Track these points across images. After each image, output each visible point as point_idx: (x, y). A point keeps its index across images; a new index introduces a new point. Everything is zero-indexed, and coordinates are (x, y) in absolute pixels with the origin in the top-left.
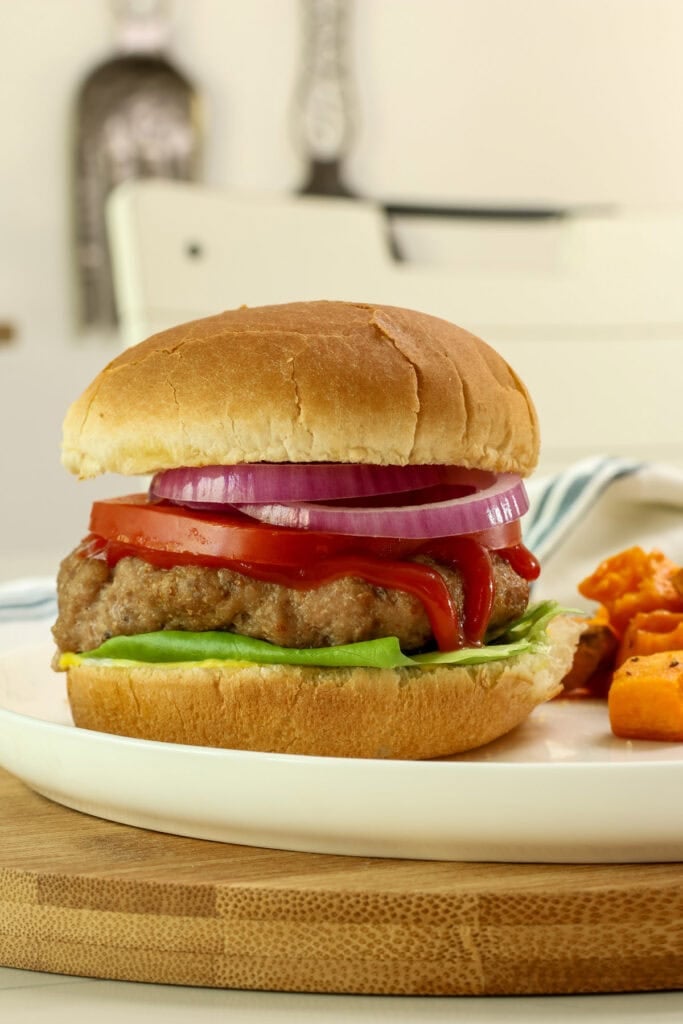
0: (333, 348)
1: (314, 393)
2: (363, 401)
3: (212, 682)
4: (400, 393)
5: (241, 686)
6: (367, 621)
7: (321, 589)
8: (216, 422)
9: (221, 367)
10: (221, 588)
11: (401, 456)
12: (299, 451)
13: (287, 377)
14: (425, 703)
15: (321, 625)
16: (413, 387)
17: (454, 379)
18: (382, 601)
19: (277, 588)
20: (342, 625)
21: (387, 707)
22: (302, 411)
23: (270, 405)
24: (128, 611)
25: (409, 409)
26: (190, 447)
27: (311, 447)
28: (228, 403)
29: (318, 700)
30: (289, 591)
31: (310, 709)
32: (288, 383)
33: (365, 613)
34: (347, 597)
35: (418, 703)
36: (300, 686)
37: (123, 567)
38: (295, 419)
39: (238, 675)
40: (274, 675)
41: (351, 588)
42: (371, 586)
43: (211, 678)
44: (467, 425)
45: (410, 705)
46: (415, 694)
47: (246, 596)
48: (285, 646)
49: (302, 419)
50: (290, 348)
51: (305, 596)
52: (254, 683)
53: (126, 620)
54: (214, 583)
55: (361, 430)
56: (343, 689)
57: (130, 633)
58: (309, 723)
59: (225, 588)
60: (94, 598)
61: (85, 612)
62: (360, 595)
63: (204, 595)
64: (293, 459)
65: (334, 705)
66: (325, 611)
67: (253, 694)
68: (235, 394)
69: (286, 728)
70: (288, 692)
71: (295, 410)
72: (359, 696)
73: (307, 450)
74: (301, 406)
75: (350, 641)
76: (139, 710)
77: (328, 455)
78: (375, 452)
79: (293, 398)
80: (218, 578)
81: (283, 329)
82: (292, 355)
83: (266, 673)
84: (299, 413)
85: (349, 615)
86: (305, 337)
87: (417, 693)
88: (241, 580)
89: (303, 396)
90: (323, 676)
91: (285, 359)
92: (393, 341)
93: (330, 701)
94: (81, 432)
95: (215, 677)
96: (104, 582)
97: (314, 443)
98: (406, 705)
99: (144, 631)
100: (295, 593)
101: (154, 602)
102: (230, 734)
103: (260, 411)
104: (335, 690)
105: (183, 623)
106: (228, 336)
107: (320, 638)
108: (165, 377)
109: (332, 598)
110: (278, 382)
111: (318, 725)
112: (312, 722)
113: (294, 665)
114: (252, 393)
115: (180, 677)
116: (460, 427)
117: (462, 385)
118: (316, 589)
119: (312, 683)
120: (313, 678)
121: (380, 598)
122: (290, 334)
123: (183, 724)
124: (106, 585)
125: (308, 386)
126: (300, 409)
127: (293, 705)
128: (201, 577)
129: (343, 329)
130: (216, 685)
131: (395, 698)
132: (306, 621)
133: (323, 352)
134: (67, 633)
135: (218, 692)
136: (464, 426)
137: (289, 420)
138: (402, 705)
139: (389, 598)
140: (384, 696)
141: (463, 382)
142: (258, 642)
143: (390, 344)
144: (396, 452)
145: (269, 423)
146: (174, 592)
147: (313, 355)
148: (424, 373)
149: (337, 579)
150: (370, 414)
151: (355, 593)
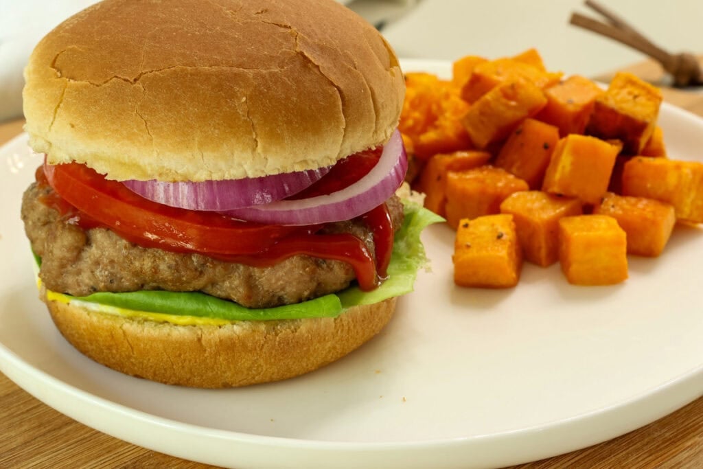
0: (275, 83)
1: (267, 129)
2: (305, 130)
3: (196, 339)
4: (331, 117)
5: (221, 341)
6: (313, 285)
7: (276, 267)
8: (188, 154)
9: (184, 105)
10: (196, 269)
11: (331, 159)
12: (256, 170)
13: (243, 116)
14: (352, 327)
15: (278, 290)
16: (339, 109)
17: (365, 89)
18: (323, 269)
19: (242, 268)
20: (294, 290)
21: (327, 338)
22: (259, 144)
23: (234, 141)
24: (112, 274)
25: (338, 127)
26: (163, 167)
27: (265, 167)
28: (196, 139)
29: (280, 343)
30: (251, 268)
31: (274, 352)
32: (245, 121)
33: (312, 279)
34: (298, 272)
35: (347, 328)
36: (265, 337)
37: (99, 235)
38: (254, 150)
39: (216, 333)
40: (245, 331)
41: (301, 265)
42: (313, 259)
43: (195, 335)
44: (376, 123)
45: (342, 330)
46: (345, 323)
47: (217, 274)
48: (250, 308)
49: (259, 149)
50: (241, 87)
51: (263, 272)
52: (230, 338)
53: (111, 282)
54: (191, 266)
55: (305, 151)
56: (297, 334)
57: (115, 292)
58: (273, 360)
59: (200, 269)
60: (77, 258)
61: (69, 268)
62: (307, 269)
63: (183, 276)
64: (251, 175)
65: (291, 346)
66: (281, 282)
67: (229, 347)
68: (201, 131)
69: (256, 365)
70: (256, 343)
71: (254, 143)
72: (308, 336)
73: (263, 169)
74: (258, 140)
75: (300, 301)
76: (133, 351)
77: (279, 170)
78: (313, 162)
79: (250, 133)
80: (193, 262)
81: (227, 64)
82: (244, 95)
83: (238, 330)
84: (257, 146)
85: (299, 283)
86: (250, 73)
87: (346, 322)
88: (212, 263)
89: (259, 132)
90: (281, 326)
91: (239, 99)
92: (317, 67)
93: (288, 344)
94: (50, 130)
95: (198, 335)
96: (84, 245)
97: (269, 164)
98: (339, 332)
99: (129, 291)
100: (256, 270)
101: (137, 274)
102: (212, 372)
103: (225, 146)
104: (291, 336)
105: (161, 286)
106: (182, 70)
107: (276, 299)
108: (133, 107)
109: (286, 273)
110: (237, 121)
111: (280, 360)
112: (275, 359)
113: (259, 322)
114: (217, 131)
115: (169, 335)
116: (371, 128)
117: (370, 93)
118: (273, 266)
119: (274, 333)
120: (274, 329)
121: (321, 267)
122: (235, 70)
123: (173, 365)
124: (86, 248)
125: (262, 122)
126: (257, 142)
127: (261, 349)
128: (179, 262)
129: (278, 61)
130: (199, 340)
131: (332, 330)
132: (266, 289)
133: (269, 88)
134: (55, 281)
135: (201, 345)
136: (374, 125)
137: (249, 151)
138: (337, 332)
139: (328, 267)
140: (325, 332)
141: (371, 88)
142: (227, 303)
143: (316, 70)
144: (328, 157)
145: (233, 154)
146: (156, 270)
147: (261, 93)
148: (345, 93)
149: (288, 258)
150: (311, 139)
151: (304, 269)
